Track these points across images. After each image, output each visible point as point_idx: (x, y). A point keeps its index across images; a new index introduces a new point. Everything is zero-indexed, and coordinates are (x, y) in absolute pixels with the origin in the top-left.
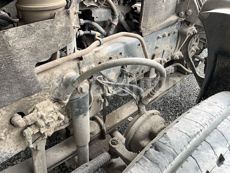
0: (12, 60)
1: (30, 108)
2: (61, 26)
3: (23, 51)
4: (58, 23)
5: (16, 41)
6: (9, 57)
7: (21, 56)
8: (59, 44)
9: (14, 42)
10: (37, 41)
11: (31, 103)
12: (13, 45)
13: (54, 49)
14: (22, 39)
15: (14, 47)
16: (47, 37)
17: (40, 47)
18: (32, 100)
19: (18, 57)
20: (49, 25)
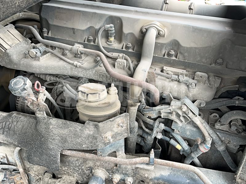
0: (48, 138)
1: (60, 174)
2: (89, 132)
3: (56, 136)
4: (87, 129)
5: (55, 127)
6: (48, 135)
7: (54, 139)
8: (84, 145)
9: (53, 128)
10: (68, 135)
11: (61, 172)
12: (52, 129)
13: (78, 146)
14: (59, 128)
15: (52, 131)
16: (76, 135)
17: (69, 140)
18: (62, 170)
19: (52, 139)
20: (79, 128)
